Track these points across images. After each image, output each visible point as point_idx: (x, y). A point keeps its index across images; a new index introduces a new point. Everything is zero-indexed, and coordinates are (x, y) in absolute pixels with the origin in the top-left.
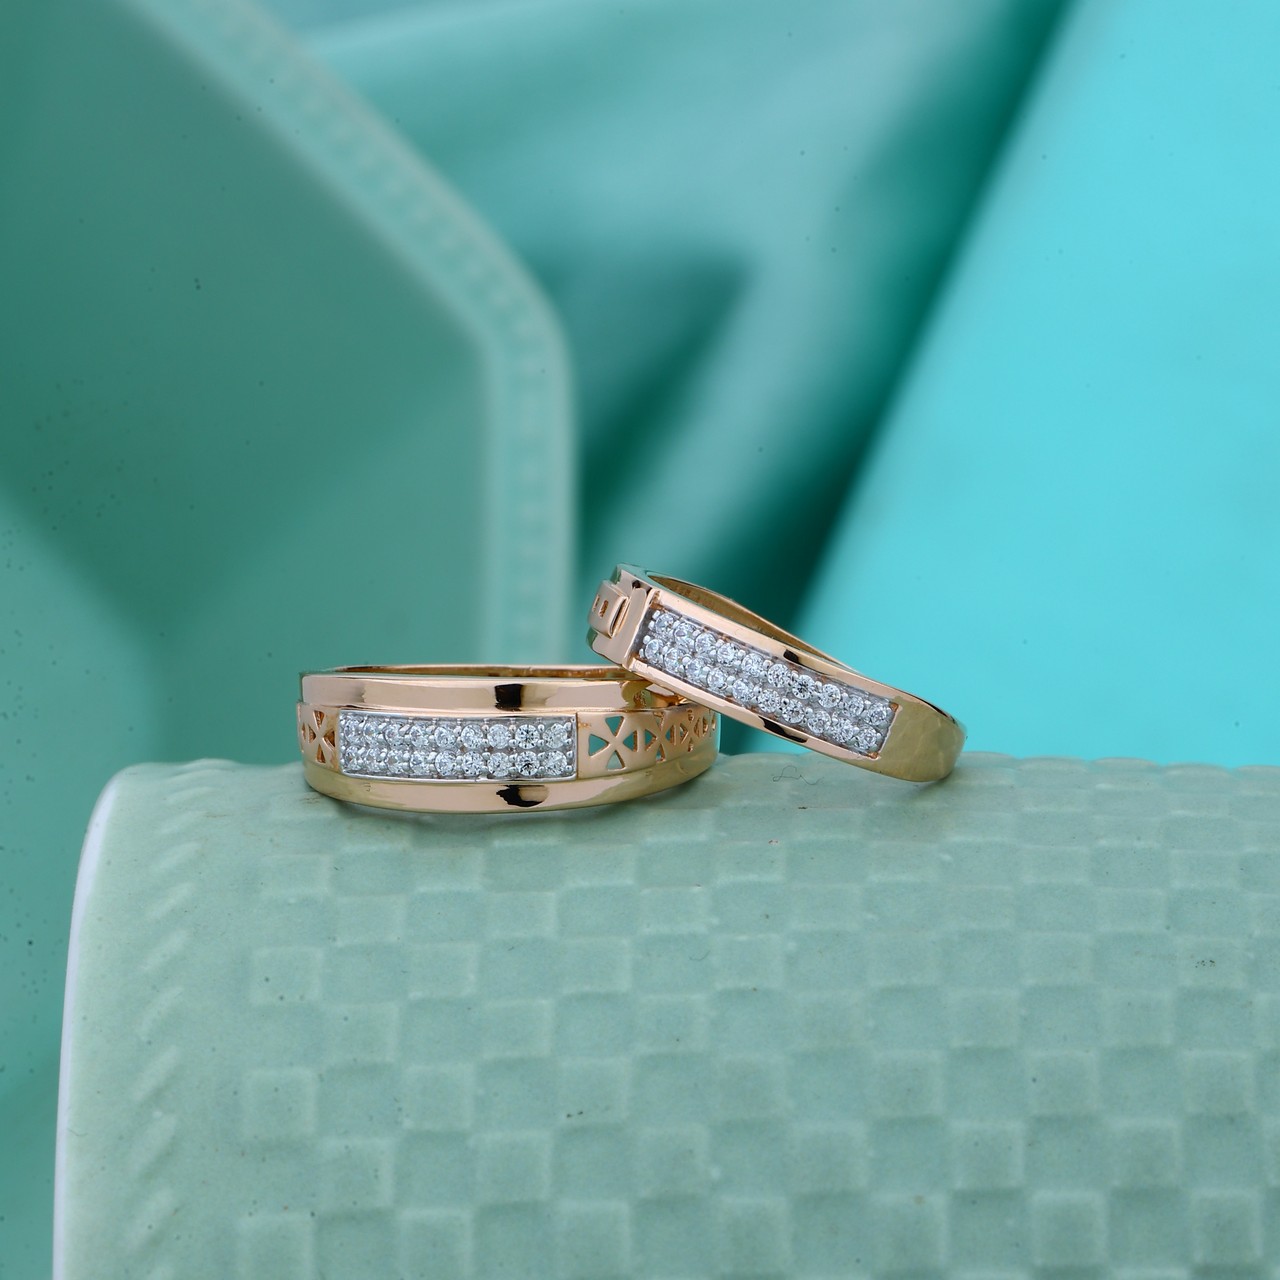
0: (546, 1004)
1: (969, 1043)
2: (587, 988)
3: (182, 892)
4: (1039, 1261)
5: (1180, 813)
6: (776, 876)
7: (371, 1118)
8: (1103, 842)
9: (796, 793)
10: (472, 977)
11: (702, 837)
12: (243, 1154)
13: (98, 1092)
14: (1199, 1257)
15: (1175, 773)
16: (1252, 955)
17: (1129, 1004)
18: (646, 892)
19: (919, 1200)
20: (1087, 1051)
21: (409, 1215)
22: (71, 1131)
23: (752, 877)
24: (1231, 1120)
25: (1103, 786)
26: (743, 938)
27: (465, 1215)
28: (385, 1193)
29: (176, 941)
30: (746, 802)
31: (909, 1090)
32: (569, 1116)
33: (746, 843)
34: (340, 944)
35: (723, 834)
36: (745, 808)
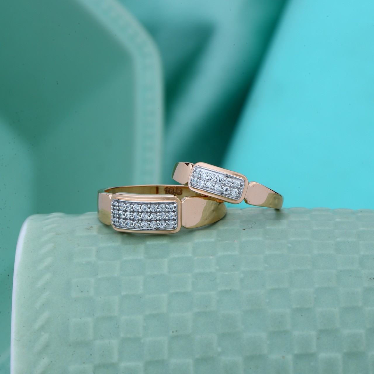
0: (165, 296)
2: (178, 290)
3: (49, 260)
5: (362, 229)
6: (236, 253)
7: (110, 334)
9: (242, 224)
11: (213, 240)
12: (70, 346)
13: (24, 326)
17: (348, 293)
18: (196, 258)
19: (283, 357)
20: (335, 308)
21: (123, 365)
22: (15, 339)
26: (226, 273)
28: (115, 358)
29: (48, 276)
31: (280, 322)
32: (173, 332)
33: (227, 242)
35: (219, 239)
36: (226, 230)
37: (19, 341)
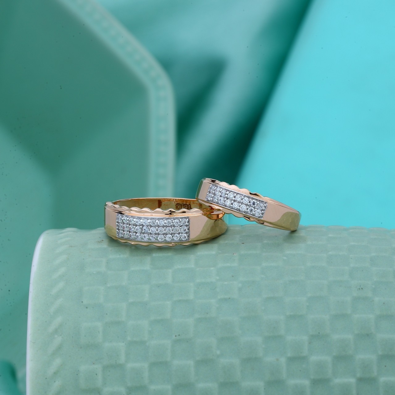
0: (169, 303)
1: (292, 314)
2: (181, 298)
3: (63, 270)
4: (312, 377)
6: (235, 264)
7: (118, 337)
8: (330, 253)
9: (241, 239)
10: (147, 295)
11: (214, 253)
12: (81, 348)
13: (39, 330)
14: (358, 375)
16: (374, 286)
17: (338, 301)
18: (198, 269)
19: (277, 360)
20: (326, 315)
21: (130, 365)
22: (31, 341)
24: (368, 335)
25: (330, 235)
26: (226, 283)
27: (146, 365)
28: (122, 359)
29: (61, 285)
30: (226, 242)
31: (274, 328)
33: (227, 254)
34: (109, 285)
35: (220, 252)
37: (34, 343)
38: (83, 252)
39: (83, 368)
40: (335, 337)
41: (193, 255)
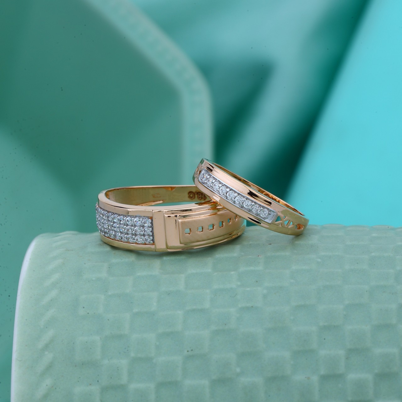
0: (180, 313)
1: (326, 324)
2: (194, 307)
6: (260, 268)
7: (120, 353)
8: (373, 254)
10: (155, 304)
11: (235, 255)
12: (76, 366)
13: (26, 346)
15: (399, 230)
18: (215, 274)
20: (367, 326)
21: (133, 386)
22: (17, 359)
23: (252, 268)
25: (374, 235)
28: (124, 379)
31: (305, 340)
33: (250, 256)
34: (110, 293)
35: (243, 254)
36: (250, 244)
37: (20, 361)
38: (81, 256)
39: (78, 390)
40: (378, 351)
41: (210, 258)
